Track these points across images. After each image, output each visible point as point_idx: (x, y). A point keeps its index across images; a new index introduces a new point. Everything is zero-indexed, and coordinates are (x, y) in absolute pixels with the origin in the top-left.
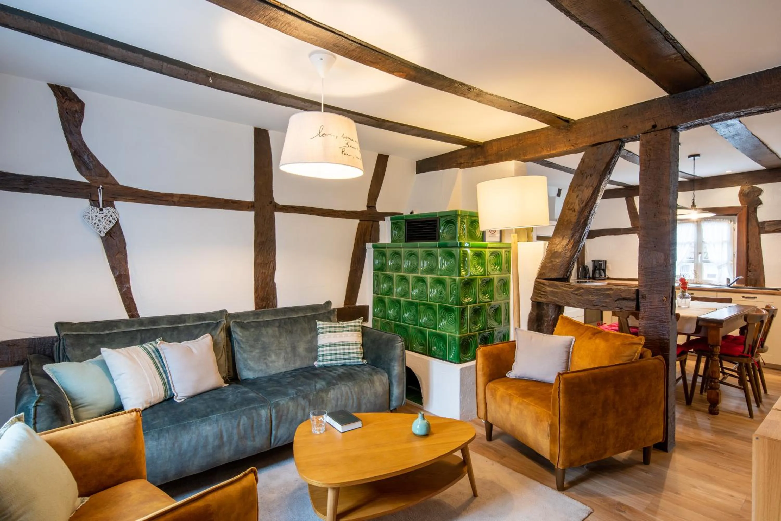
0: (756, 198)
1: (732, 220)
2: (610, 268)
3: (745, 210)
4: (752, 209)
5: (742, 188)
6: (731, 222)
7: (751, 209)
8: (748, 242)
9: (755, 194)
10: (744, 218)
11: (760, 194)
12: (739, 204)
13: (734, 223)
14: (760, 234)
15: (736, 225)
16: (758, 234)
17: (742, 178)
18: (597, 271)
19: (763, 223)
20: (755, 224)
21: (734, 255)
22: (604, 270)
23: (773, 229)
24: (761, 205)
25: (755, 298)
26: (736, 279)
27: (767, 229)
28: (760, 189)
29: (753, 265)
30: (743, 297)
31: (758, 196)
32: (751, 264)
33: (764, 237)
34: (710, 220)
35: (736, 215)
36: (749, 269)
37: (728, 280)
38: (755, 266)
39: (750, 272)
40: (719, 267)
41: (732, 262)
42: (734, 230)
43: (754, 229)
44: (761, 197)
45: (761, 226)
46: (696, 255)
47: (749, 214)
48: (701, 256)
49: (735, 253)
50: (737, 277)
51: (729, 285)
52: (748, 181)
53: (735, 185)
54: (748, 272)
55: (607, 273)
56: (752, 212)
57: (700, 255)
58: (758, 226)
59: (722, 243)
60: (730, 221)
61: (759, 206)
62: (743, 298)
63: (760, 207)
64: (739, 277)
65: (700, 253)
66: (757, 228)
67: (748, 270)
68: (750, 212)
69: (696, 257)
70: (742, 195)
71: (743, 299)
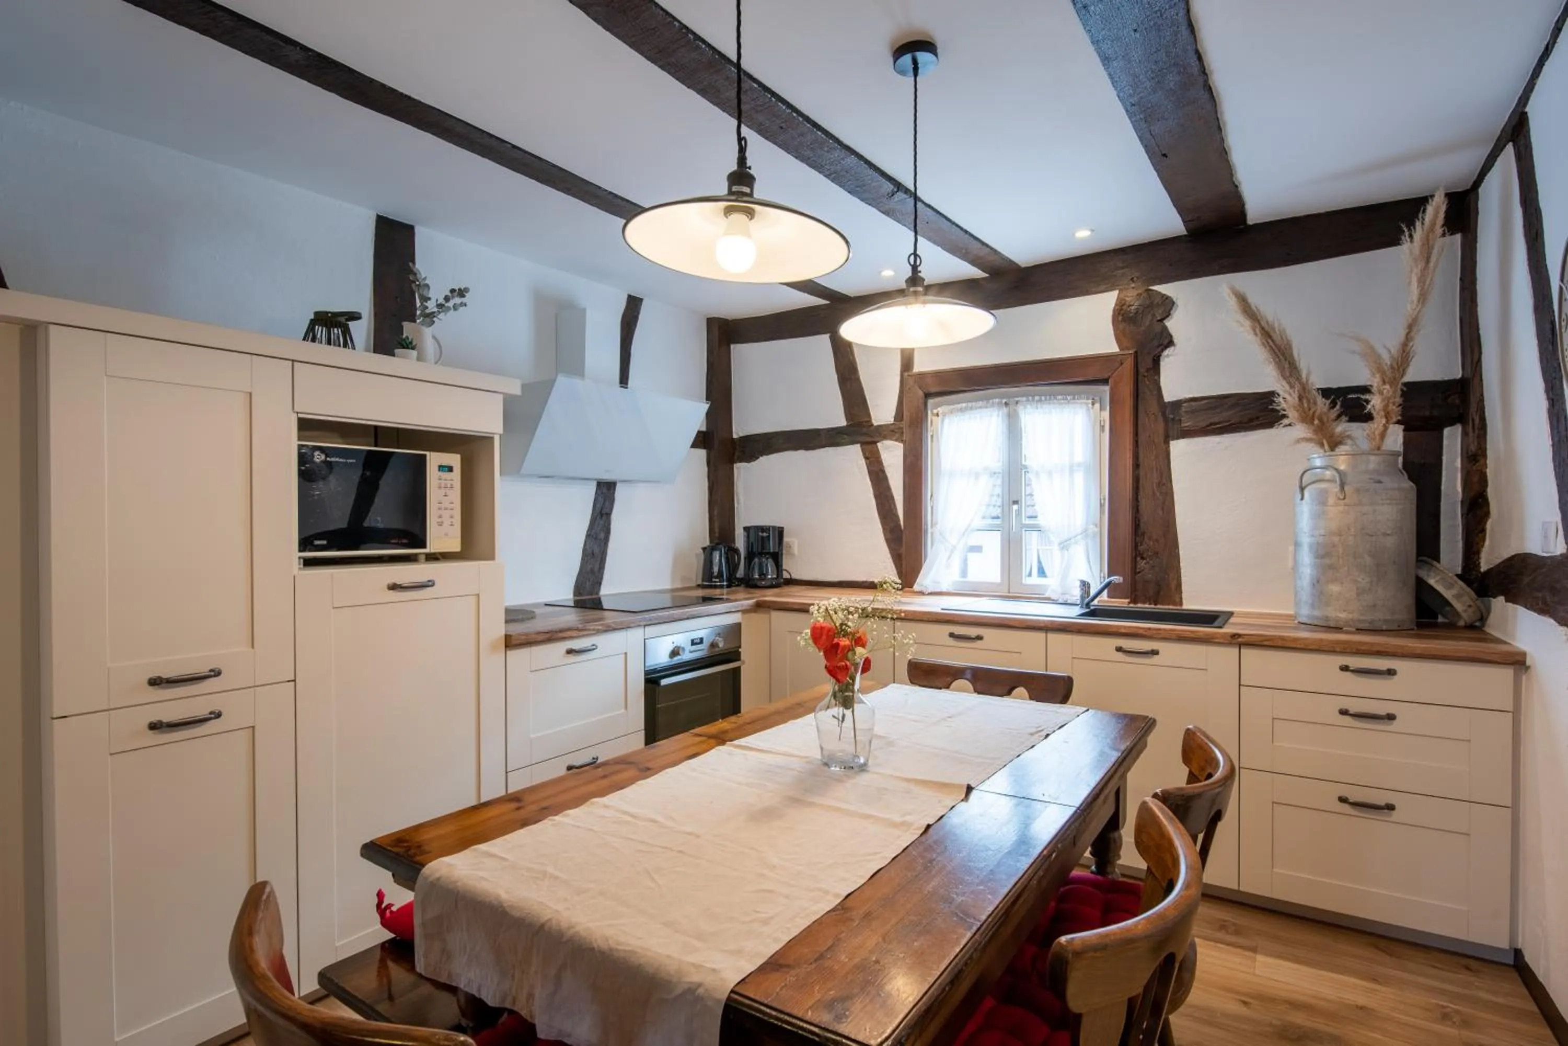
0: (1158, 328)
1: (1097, 398)
2: (796, 550)
3: (1129, 364)
4: (1149, 362)
5: (1122, 296)
6: (1093, 404)
7: (1147, 362)
8: (1136, 466)
9: (1154, 315)
10: (1127, 390)
11: (1168, 315)
12: (1113, 348)
13: (1102, 409)
14: (1167, 439)
15: (1106, 414)
16: (1162, 439)
17: (1121, 265)
18: (756, 560)
19: (1177, 404)
20: (1154, 408)
21: (1102, 506)
22: (777, 558)
23: (1203, 424)
24: (1172, 348)
25: (1155, 653)
26: (1107, 580)
27: (1187, 424)
28: (1168, 298)
29: (1150, 539)
30: (1119, 649)
31: (1161, 320)
32: (1143, 534)
33: (1179, 448)
34: (1040, 400)
35: (1105, 381)
36: (1141, 548)
37: (1085, 585)
38: (1157, 541)
39: (1143, 558)
40: (1064, 546)
41: (1097, 530)
42: (1102, 428)
43: (1153, 426)
44: (1170, 324)
45: (1171, 416)
46: (1006, 508)
47: (1140, 378)
48: (1019, 512)
49: (1104, 499)
50: (1109, 576)
51: (1087, 600)
52: (1137, 274)
53: (1103, 287)
54: (1139, 559)
55: (786, 563)
56: (1148, 370)
57: (1015, 507)
58: (1164, 414)
59: (1072, 471)
60: (1090, 401)
61: (1166, 352)
62: (1120, 654)
63: (1168, 356)
64: (1112, 578)
65: (1016, 502)
66: (1160, 419)
67: (1137, 554)
68: (1142, 370)
69: (1005, 515)
70: (1120, 318)
71: (1120, 656)
